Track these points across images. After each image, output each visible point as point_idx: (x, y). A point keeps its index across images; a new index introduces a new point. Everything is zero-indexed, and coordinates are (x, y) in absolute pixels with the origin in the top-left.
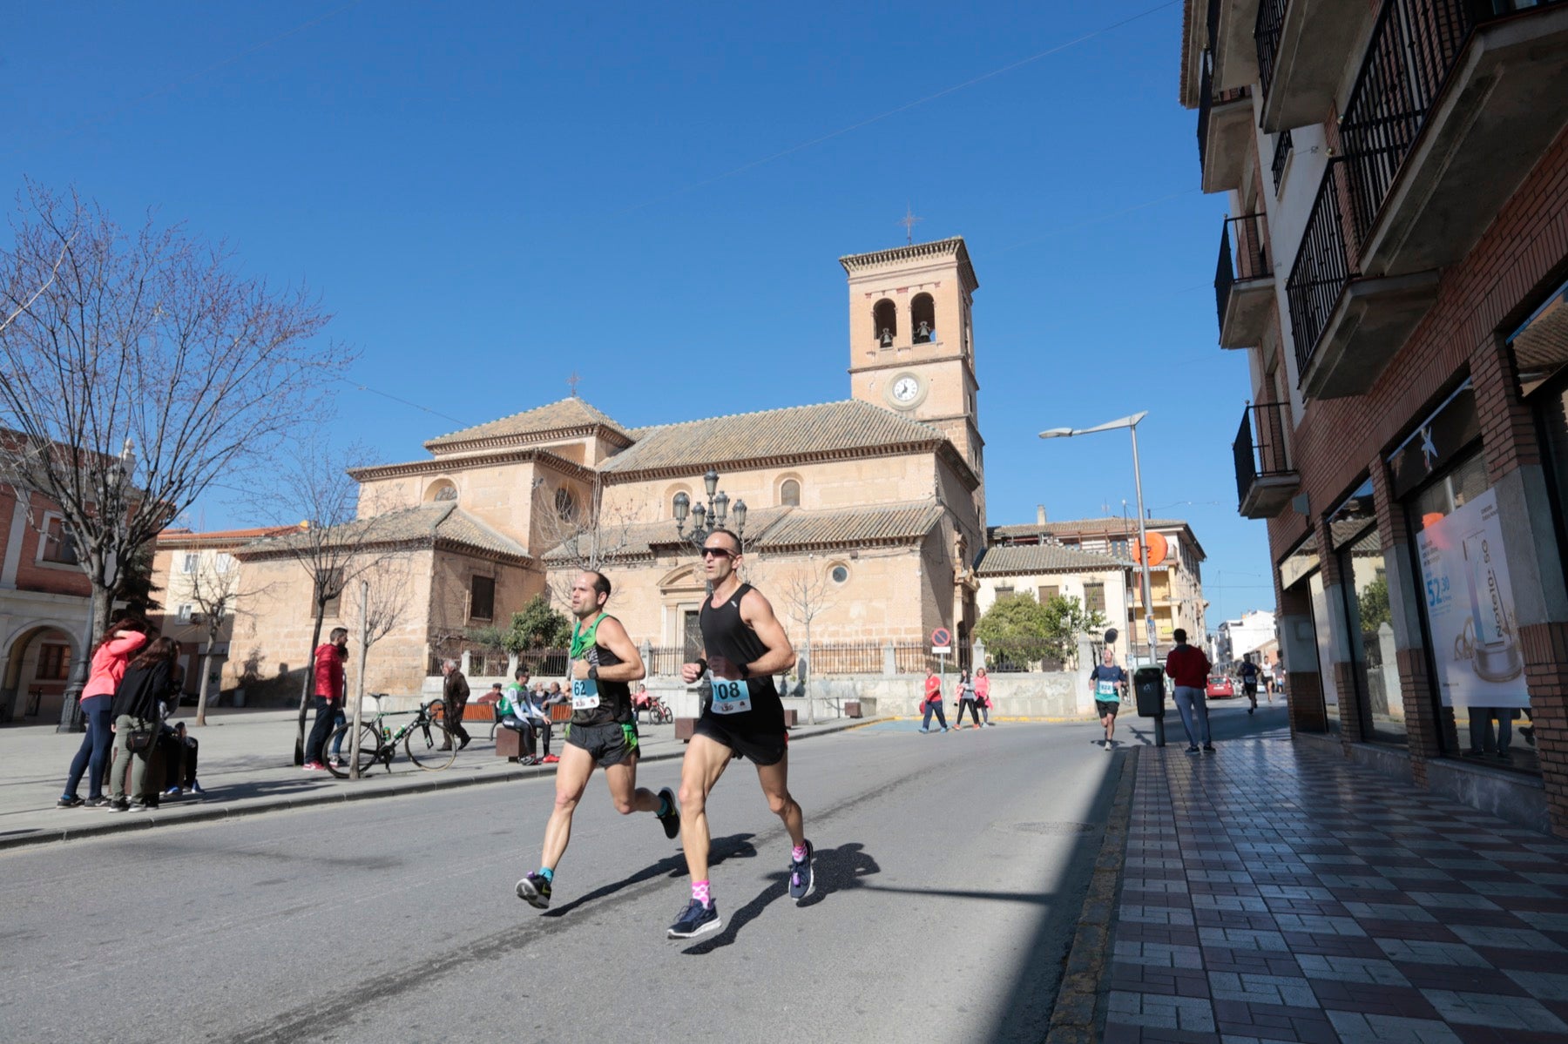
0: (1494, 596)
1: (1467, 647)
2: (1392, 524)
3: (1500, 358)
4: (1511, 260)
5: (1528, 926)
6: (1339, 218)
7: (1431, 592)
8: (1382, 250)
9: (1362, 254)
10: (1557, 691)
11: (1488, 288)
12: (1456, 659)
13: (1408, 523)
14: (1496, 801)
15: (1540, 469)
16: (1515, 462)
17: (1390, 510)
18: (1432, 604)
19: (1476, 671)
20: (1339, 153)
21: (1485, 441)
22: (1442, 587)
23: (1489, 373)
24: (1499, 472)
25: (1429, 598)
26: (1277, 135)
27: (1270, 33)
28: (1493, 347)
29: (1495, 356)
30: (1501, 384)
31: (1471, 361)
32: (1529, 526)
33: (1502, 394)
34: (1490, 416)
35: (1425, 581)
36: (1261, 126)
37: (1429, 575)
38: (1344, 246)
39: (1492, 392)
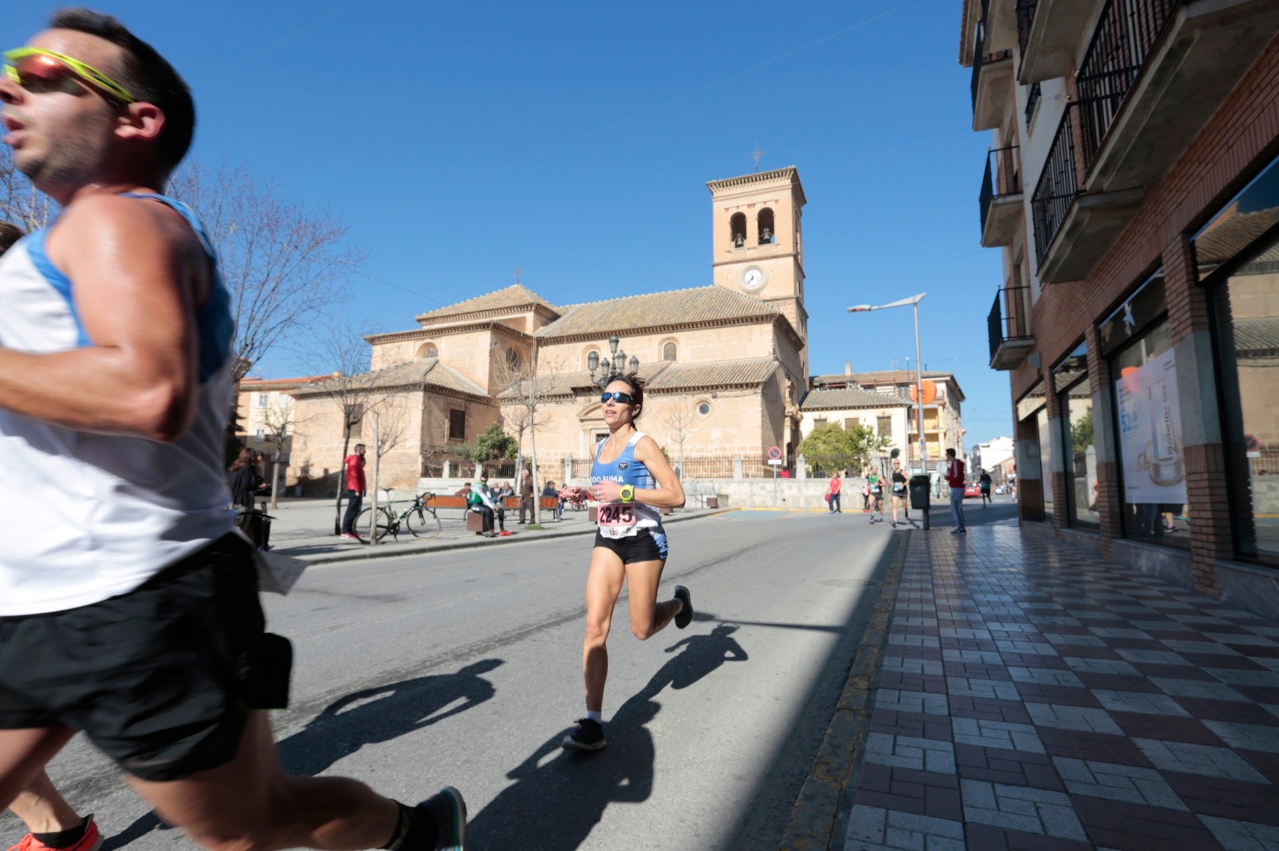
0: (1168, 426)
1: (1146, 462)
2: (1100, 374)
3: (1185, 253)
4: (1197, 180)
5: (1171, 650)
6: (1072, 148)
7: (1124, 423)
8: (1103, 172)
9: (1088, 175)
10: (1207, 491)
11: (1179, 201)
12: (1138, 470)
13: (1110, 374)
14: (1158, 568)
15: (1207, 333)
16: (1190, 329)
17: (1099, 364)
18: (1124, 431)
19: (1152, 478)
20: (1075, 99)
21: (1170, 313)
22: (1131, 419)
23: (1176, 263)
24: (1178, 337)
25: (1122, 427)
26: (1030, 86)
27: (1028, 8)
28: (1180, 245)
29: (1181, 251)
30: (1184, 272)
31: (1164, 255)
32: (1196, 375)
33: (1184, 279)
34: (1174, 295)
35: (1120, 414)
36: (1018, 79)
37: (1124, 410)
38: (1075, 169)
39: (1178, 277)
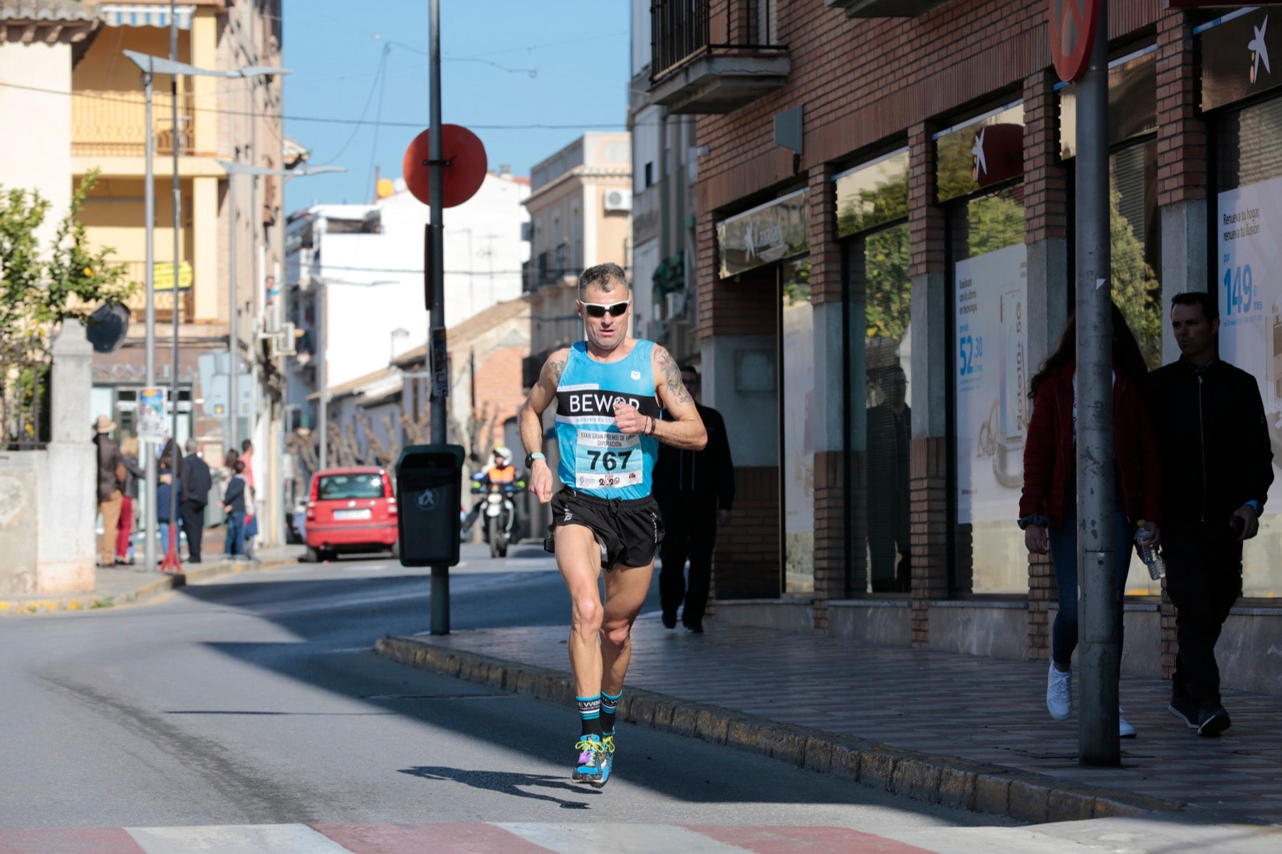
0: (1020, 377)
1: (990, 438)
2: (929, 239)
3: (1046, 106)
7: (963, 354)
12: (979, 456)
13: (948, 243)
14: (992, 641)
17: (928, 216)
18: (962, 373)
19: (995, 472)
22: (975, 351)
24: (1033, 234)
25: (959, 363)
28: (1042, 90)
29: (1041, 101)
30: (1043, 134)
31: (1024, 81)
32: (1045, 310)
34: (1030, 167)
35: (959, 335)
37: (966, 328)
39: (1036, 138)
